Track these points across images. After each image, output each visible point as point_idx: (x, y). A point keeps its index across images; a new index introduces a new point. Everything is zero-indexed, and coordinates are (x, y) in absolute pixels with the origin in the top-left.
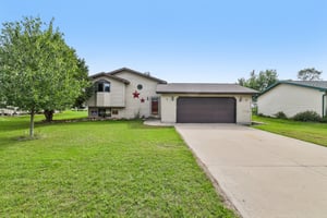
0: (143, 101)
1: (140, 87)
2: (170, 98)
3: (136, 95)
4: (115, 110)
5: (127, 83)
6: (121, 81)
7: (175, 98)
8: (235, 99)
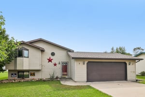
0: (55, 65)
1: (53, 54)
2: (81, 63)
3: (50, 60)
4: (33, 72)
5: (43, 51)
6: (38, 48)
7: (86, 63)
8: (126, 64)
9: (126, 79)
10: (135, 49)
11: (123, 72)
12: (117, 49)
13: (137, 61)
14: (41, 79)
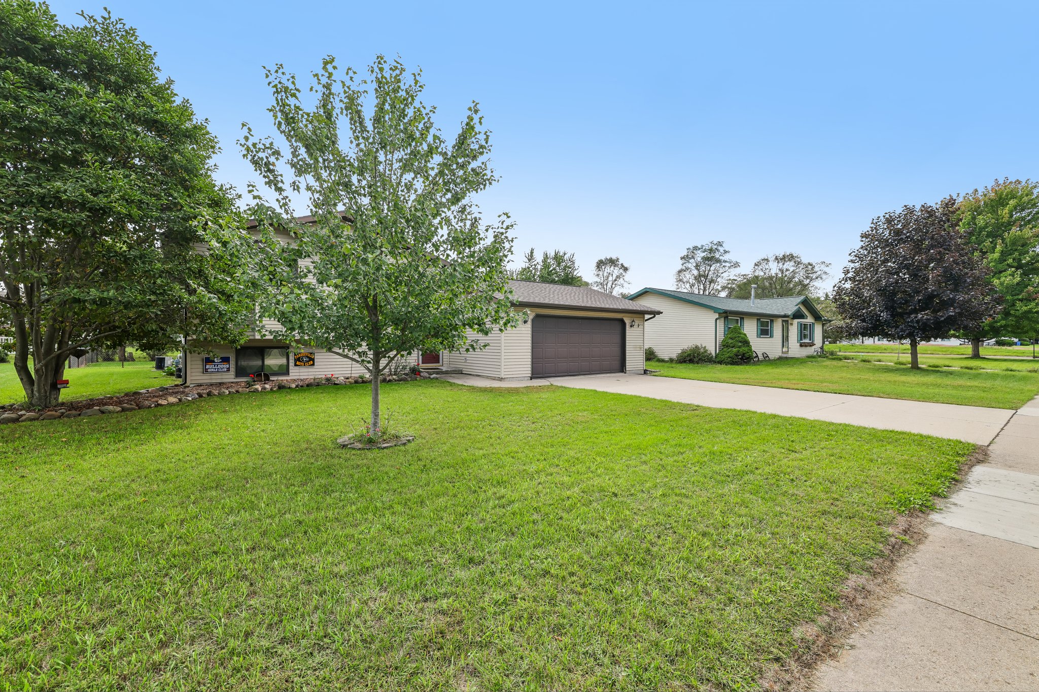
4: (306, 352)
7: (531, 318)
8: (622, 322)
9: (622, 368)
10: (600, 264)
11: (617, 350)
12: (545, 261)
13: (647, 317)
14: (328, 380)
